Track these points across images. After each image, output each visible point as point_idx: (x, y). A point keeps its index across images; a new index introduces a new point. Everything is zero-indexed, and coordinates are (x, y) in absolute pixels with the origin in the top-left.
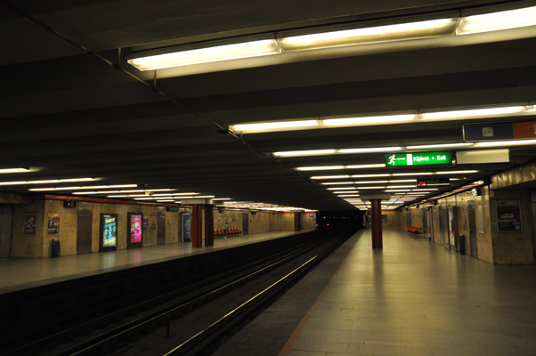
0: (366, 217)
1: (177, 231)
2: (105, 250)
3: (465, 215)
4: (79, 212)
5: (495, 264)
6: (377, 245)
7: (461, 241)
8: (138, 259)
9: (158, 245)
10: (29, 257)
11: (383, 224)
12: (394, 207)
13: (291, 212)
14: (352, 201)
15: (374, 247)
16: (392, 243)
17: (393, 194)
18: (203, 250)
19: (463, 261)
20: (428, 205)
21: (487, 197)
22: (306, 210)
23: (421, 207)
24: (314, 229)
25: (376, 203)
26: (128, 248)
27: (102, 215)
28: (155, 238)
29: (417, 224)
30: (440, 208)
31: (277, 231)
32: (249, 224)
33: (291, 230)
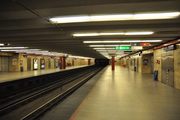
0: (110, 61)
1: (54, 64)
2: (34, 70)
3: (136, 61)
4: (28, 58)
5: (142, 73)
6: (113, 69)
7: (135, 68)
8: (44, 72)
9: (49, 68)
10: (14, 71)
11: (115, 63)
12: (119, 58)
13: (87, 59)
14: (106, 56)
15: (112, 69)
16: (117, 69)
17: (118, 55)
18: (63, 70)
19: (135, 73)
20: (128, 58)
21: (141, 56)
22: (92, 59)
23: (126, 58)
24: (94, 64)
25: (113, 57)
26: (41, 69)
27: (34, 60)
28: (48, 66)
29: (125, 63)
30: (131, 59)
31: (82, 65)
32: (74, 62)
33: (87, 65)
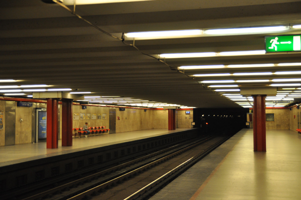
0: (250, 116)
9: (6, 145)
13: (164, 109)
15: (256, 150)
18: (60, 150)
22: (182, 107)
24: (190, 128)
25: (259, 99)
28: (2, 137)
31: (148, 129)
32: (117, 121)
33: (165, 129)
